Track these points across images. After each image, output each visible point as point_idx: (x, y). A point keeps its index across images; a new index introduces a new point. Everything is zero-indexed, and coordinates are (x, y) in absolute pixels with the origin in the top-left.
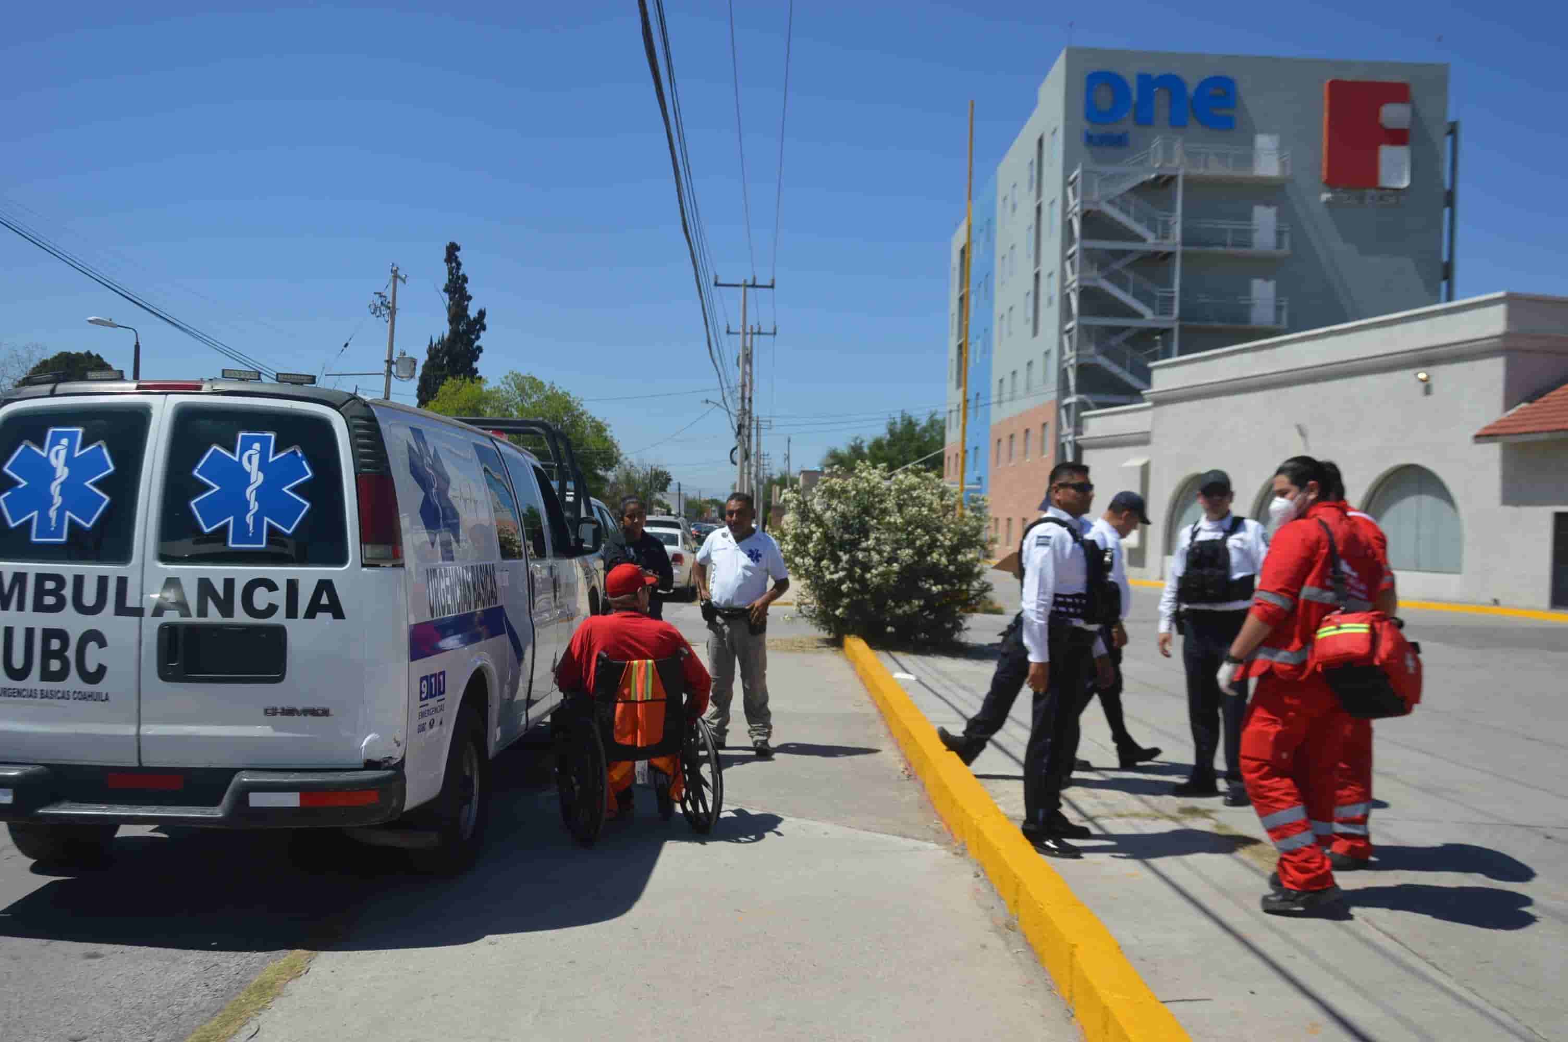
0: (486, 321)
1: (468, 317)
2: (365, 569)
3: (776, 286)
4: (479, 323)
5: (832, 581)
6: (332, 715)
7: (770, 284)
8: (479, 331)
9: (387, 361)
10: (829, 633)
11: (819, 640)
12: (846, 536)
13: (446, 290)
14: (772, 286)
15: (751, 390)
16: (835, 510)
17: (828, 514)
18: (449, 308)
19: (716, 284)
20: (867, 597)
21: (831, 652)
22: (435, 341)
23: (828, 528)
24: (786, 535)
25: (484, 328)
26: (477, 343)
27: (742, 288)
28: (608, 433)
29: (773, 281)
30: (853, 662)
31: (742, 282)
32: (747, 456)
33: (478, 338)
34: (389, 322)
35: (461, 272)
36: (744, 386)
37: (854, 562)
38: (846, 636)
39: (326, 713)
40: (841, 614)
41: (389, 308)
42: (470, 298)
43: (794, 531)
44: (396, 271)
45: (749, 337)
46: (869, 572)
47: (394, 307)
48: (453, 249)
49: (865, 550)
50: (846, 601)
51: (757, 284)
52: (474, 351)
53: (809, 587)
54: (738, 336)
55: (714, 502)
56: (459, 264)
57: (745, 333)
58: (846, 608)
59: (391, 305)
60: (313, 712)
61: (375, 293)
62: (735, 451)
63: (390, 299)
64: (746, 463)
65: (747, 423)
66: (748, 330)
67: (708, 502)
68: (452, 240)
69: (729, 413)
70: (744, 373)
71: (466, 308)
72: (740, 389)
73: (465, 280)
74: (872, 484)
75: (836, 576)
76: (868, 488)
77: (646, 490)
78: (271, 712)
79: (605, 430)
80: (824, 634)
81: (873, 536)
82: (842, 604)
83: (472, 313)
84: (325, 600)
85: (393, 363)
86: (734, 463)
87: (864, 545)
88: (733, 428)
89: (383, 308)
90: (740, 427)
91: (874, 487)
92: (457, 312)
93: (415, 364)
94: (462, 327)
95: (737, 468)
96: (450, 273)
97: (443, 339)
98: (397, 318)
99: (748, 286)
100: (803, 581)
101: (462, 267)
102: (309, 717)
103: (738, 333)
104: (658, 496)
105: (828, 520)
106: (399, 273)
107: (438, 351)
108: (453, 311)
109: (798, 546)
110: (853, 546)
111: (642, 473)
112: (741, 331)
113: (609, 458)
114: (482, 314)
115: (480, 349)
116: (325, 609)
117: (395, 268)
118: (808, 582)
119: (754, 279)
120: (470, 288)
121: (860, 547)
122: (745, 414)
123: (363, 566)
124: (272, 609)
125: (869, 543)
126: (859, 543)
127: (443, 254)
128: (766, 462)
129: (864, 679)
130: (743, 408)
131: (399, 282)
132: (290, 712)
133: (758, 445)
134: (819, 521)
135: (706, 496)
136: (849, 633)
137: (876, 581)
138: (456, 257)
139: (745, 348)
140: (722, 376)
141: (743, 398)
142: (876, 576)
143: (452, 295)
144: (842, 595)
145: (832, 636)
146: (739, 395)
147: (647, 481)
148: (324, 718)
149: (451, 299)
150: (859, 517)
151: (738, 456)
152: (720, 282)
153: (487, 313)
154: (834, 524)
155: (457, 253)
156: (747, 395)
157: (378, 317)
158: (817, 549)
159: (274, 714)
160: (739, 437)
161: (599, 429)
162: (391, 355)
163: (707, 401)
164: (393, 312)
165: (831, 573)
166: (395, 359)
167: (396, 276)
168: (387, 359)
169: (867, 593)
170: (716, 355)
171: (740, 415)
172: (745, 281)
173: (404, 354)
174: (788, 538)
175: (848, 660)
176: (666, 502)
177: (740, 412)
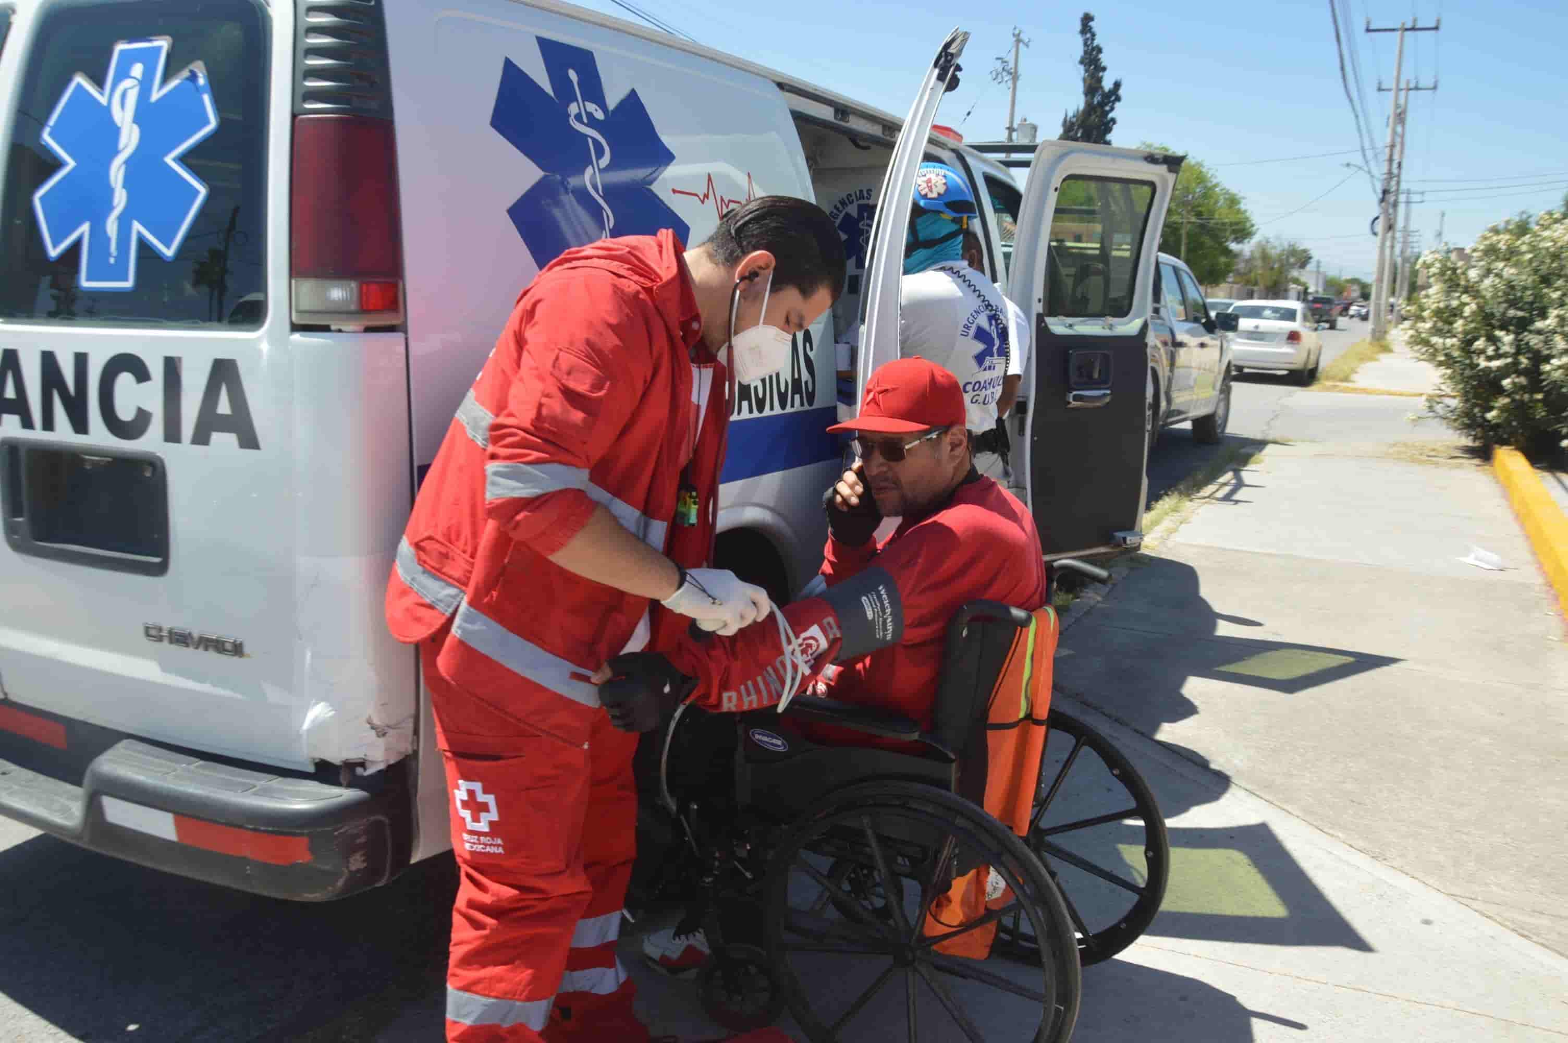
0: (1121, 92)
1: (1102, 88)
2: (297, 336)
3: (1442, 27)
4: (1113, 95)
5: (1488, 370)
6: (249, 656)
7: (1433, 25)
8: (1113, 102)
9: (1008, 128)
10: (1474, 441)
11: (1457, 448)
12: (1512, 313)
13: (1081, 62)
14: (1436, 28)
15: (1402, 152)
16: (1498, 275)
17: (1487, 282)
18: (1084, 80)
19: (1368, 30)
20: (1539, 396)
21: (1474, 468)
22: (1070, 114)
23: (1486, 303)
24: (1423, 310)
25: (1118, 99)
26: (1111, 115)
27: (1398, 34)
28: (1243, 206)
29: (1438, 21)
30: (1506, 488)
31: (1399, 26)
32: (1390, 227)
33: (1112, 109)
34: (1011, 90)
35: (1095, 43)
36: (1392, 146)
37: (1520, 348)
38: (1497, 446)
39: (237, 650)
40: (1494, 417)
41: (1011, 74)
42: (1104, 69)
43: (1436, 305)
44: (1019, 35)
45: (1403, 94)
46: (1548, 363)
47: (1016, 72)
48: (1087, 19)
49: (1539, 332)
50: (1503, 401)
51: (1419, 25)
52: (1109, 122)
53: (1450, 378)
54: (1389, 93)
55: (1355, 281)
56: (1093, 35)
57: (1399, 89)
58: (1503, 409)
59: (1013, 71)
60: (218, 645)
61: (998, 59)
62: (1376, 222)
63: (1012, 64)
64: (1390, 234)
65: (1393, 189)
66: (1403, 85)
67: (1348, 281)
68: (1087, 11)
69: (1372, 177)
70: (1394, 132)
71: (1100, 80)
72: (1387, 150)
73: (1099, 50)
74: (1559, 244)
75: (1495, 364)
76: (1552, 250)
77: (1282, 266)
78: (153, 633)
79: (1239, 203)
80: (1468, 442)
81: (1553, 313)
82: (1497, 405)
83: (1107, 84)
84: (224, 407)
85: (1014, 130)
86: (1375, 234)
87: (1539, 325)
88: (1375, 191)
89: (1004, 74)
90: (1385, 192)
91: (1562, 247)
92: (1093, 86)
93: (1036, 131)
94: (1096, 100)
95: (1378, 239)
96: (1085, 44)
97: (1078, 111)
98: (1019, 83)
99: (1407, 30)
100: (1443, 370)
101: (1096, 37)
102: (212, 655)
103: (1389, 90)
104: (1295, 273)
105: (1486, 289)
106: (1022, 36)
107: (1072, 124)
108: (1088, 82)
109: (1440, 324)
110: (1522, 325)
111: (1278, 250)
112: (1394, 86)
113: (1242, 232)
114: (1117, 85)
115: (1113, 121)
116: (225, 425)
117: (1017, 32)
118: (1449, 371)
119: (1415, 20)
120: (1104, 59)
121: (1532, 328)
122: (1391, 178)
123: (296, 328)
124: (143, 418)
125: (1548, 322)
126: (1532, 322)
127: (1078, 26)
128: (1415, 239)
129: (1522, 517)
130: (1390, 173)
131: (1021, 45)
132: (181, 639)
133: (1407, 218)
134: (1471, 290)
135: (1346, 276)
136: (1504, 442)
137: (1557, 375)
138: (1091, 28)
139: (1397, 106)
140: (1361, 119)
141: (1391, 160)
142: (1560, 367)
143: (1087, 67)
144: (1501, 391)
145: (1477, 444)
146: (1387, 157)
147: (1284, 257)
148: (236, 659)
149: (1086, 71)
150: (1534, 288)
151: (1380, 227)
152: (1372, 27)
153: (1122, 83)
154: (1495, 296)
155: (1091, 24)
156: (1396, 157)
157: (1000, 83)
158: (1467, 327)
159: (160, 639)
160: (1383, 204)
161: (1233, 201)
162: (1012, 122)
163: (1348, 165)
164: (1015, 77)
165: (1490, 359)
166: (1015, 126)
167: (1019, 41)
168: (1008, 126)
169: (1539, 392)
170: (1354, 94)
171: (1385, 179)
172: (1403, 24)
173: (1025, 120)
174: (1426, 314)
175: (1497, 482)
176: (1303, 279)
177: (1385, 176)
